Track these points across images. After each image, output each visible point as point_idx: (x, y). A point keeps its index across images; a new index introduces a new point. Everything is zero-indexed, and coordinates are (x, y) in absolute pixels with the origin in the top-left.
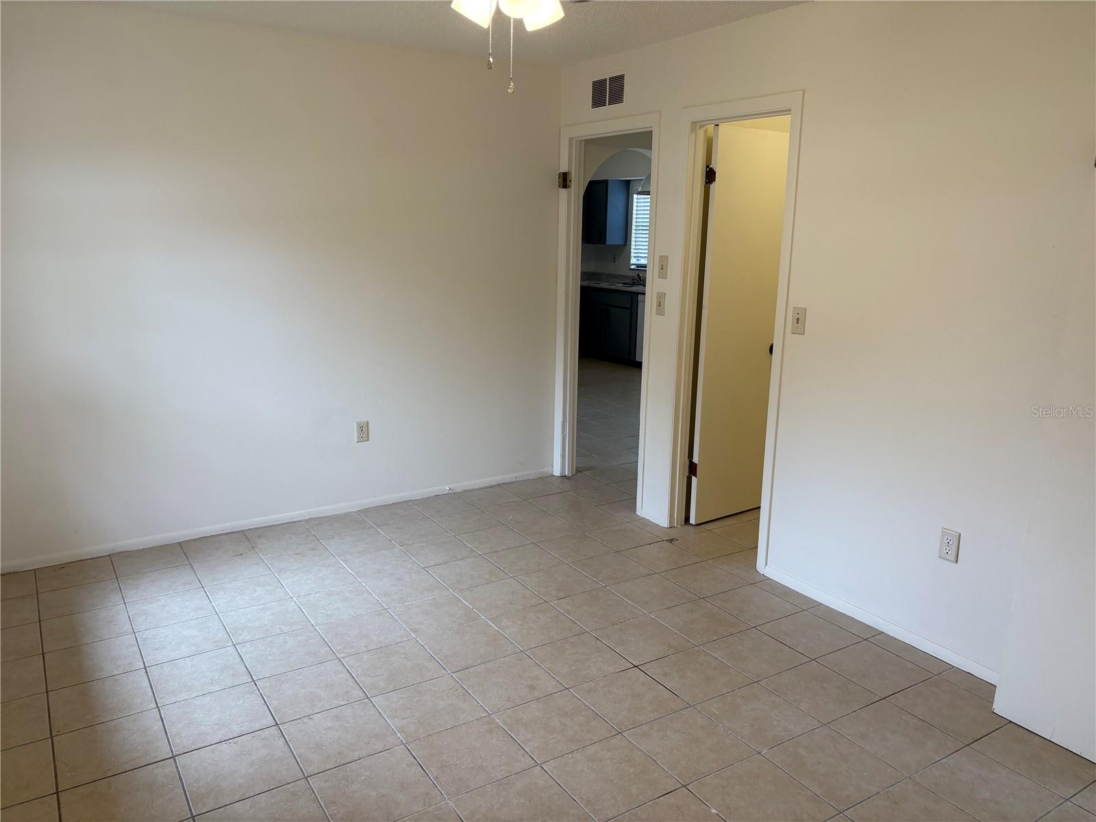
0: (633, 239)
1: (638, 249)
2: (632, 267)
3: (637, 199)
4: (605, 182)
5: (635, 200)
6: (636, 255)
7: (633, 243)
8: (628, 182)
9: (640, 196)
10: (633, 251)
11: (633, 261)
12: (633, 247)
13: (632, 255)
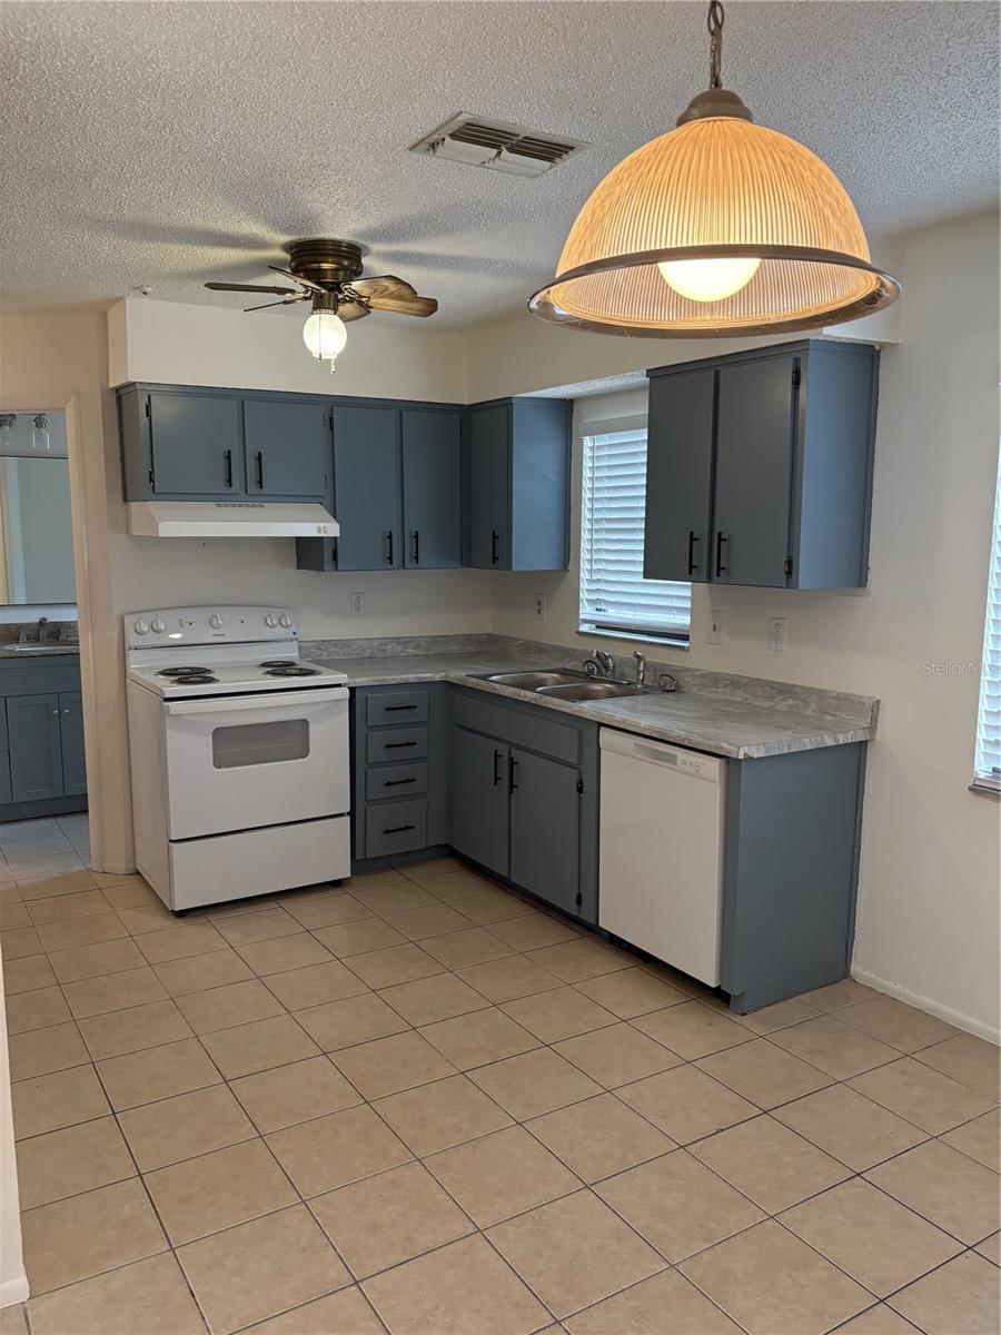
0: (585, 555)
1: (599, 581)
2: (584, 628)
3: (592, 448)
4: (505, 404)
5: (587, 453)
6: (594, 597)
7: (585, 566)
8: (566, 407)
9: (606, 439)
10: (584, 585)
11: (586, 611)
12: (584, 575)
13: (584, 596)
